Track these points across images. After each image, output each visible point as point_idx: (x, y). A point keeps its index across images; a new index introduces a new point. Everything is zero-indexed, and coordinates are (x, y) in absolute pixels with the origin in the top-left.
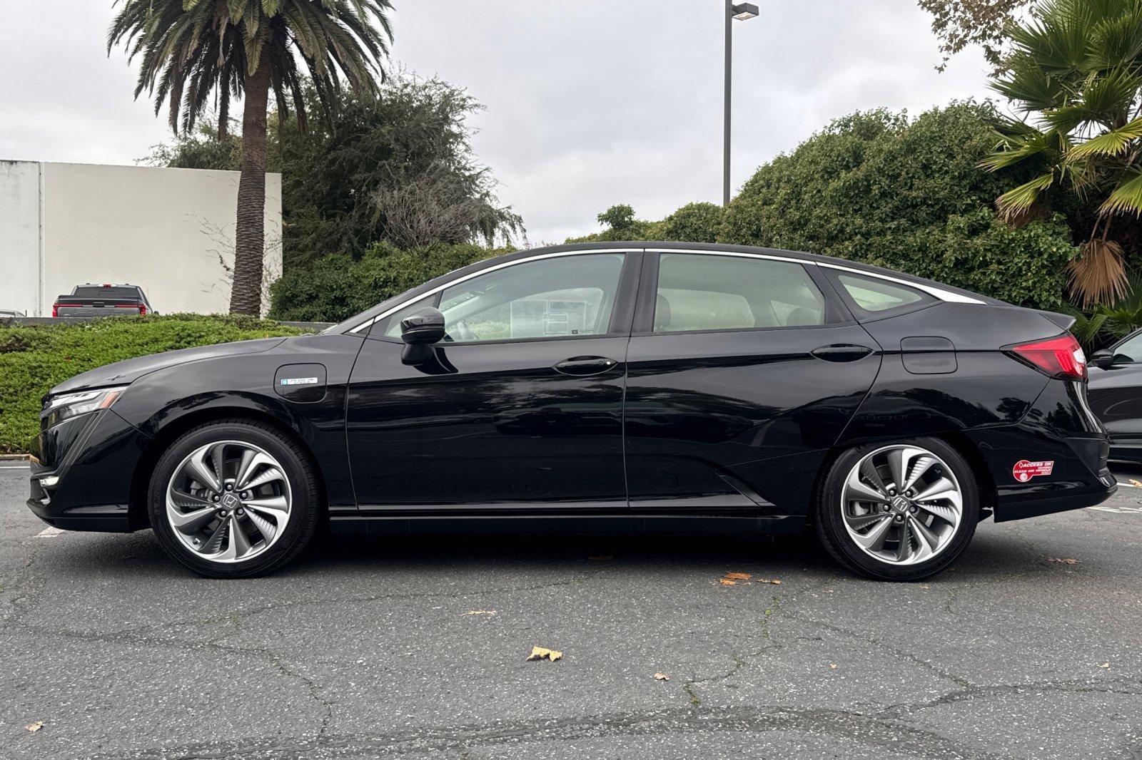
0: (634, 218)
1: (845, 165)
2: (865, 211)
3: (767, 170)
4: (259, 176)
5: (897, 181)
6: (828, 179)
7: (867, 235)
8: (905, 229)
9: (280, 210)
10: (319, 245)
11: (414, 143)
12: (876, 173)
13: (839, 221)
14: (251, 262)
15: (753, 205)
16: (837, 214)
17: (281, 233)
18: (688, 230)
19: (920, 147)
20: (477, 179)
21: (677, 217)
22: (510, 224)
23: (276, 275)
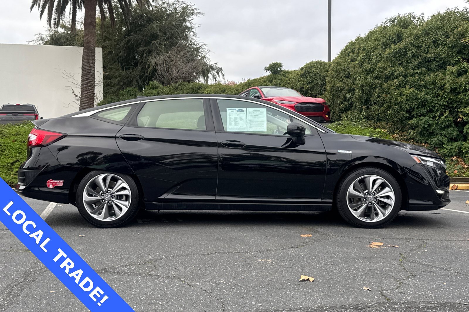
0: (283, 69)
1: (393, 42)
2: (404, 64)
3: (352, 44)
4: (92, 49)
5: (420, 49)
6: (385, 49)
7: (405, 76)
8: (425, 73)
9: (102, 66)
10: (121, 83)
11: (169, 32)
12: (410, 45)
13: (391, 69)
14: (89, 92)
15: (346, 62)
16: (390, 66)
17: (102, 77)
18: (311, 75)
19: (432, 32)
20: (199, 49)
21: (306, 68)
22: (216, 72)
23: (100, 98)
